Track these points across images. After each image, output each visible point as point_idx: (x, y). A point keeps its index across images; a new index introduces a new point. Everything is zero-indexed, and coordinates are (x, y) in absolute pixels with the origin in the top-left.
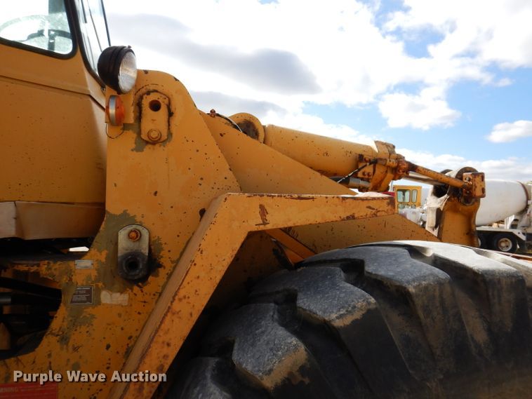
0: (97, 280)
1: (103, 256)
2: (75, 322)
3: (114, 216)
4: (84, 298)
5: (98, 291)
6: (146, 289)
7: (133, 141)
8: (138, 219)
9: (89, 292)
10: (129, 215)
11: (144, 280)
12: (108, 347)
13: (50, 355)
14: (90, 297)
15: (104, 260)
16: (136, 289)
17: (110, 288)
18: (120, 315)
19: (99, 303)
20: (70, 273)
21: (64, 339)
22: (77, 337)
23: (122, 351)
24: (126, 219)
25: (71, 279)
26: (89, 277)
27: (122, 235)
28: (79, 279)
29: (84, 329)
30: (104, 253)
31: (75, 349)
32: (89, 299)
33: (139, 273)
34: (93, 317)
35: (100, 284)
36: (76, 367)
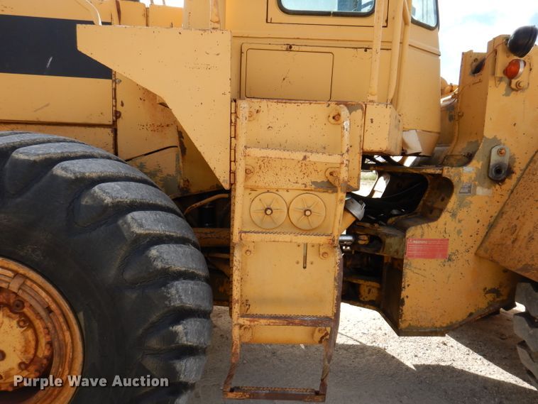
0: (475, 180)
1: (479, 166)
2: (461, 204)
3: (488, 139)
4: (467, 191)
5: (475, 186)
6: (503, 187)
7: (504, 88)
8: (502, 141)
9: (470, 187)
10: (497, 138)
11: (503, 181)
12: (478, 221)
13: (445, 224)
14: (470, 190)
15: (480, 168)
16: (497, 186)
17: (482, 185)
18: (486, 202)
19: (475, 194)
20: (460, 175)
21: (454, 215)
22: (461, 214)
23: (486, 224)
24: (496, 142)
25: (460, 179)
26: (471, 178)
27: (494, 151)
28: (465, 179)
29: (465, 209)
30: (481, 163)
31: (460, 221)
32: (470, 192)
33: (502, 176)
34: (471, 202)
35: (477, 183)
36: (459, 232)
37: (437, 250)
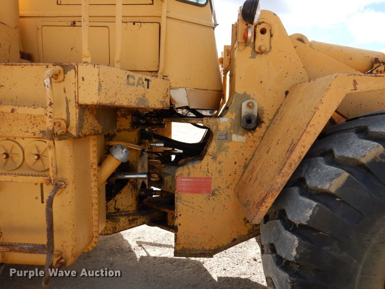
0: (230, 129)
1: (233, 117)
2: (220, 149)
3: (239, 94)
4: (224, 137)
5: (231, 134)
6: (255, 134)
7: (250, 53)
8: (252, 96)
9: (226, 134)
10: (247, 94)
11: (254, 129)
12: (235, 163)
13: (208, 165)
14: (227, 137)
15: (234, 118)
16: (250, 134)
17: (237, 133)
18: (241, 147)
19: (231, 140)
20: (217, 124)
21: (214, 158)
22: (220, 157)
23: (243, 165)
24: (245, 96)
25: (217, 128)
26: (227, 127)
27: (244, 105)
28: (221, 128)
29: (224, 153)
30: (234, 115)
31: (220, 163)
32: (226, 138)
33: (252, 125)
34: (228, 147)
35: (232, 131)
36: (220, 172)
37: (202, 186)
